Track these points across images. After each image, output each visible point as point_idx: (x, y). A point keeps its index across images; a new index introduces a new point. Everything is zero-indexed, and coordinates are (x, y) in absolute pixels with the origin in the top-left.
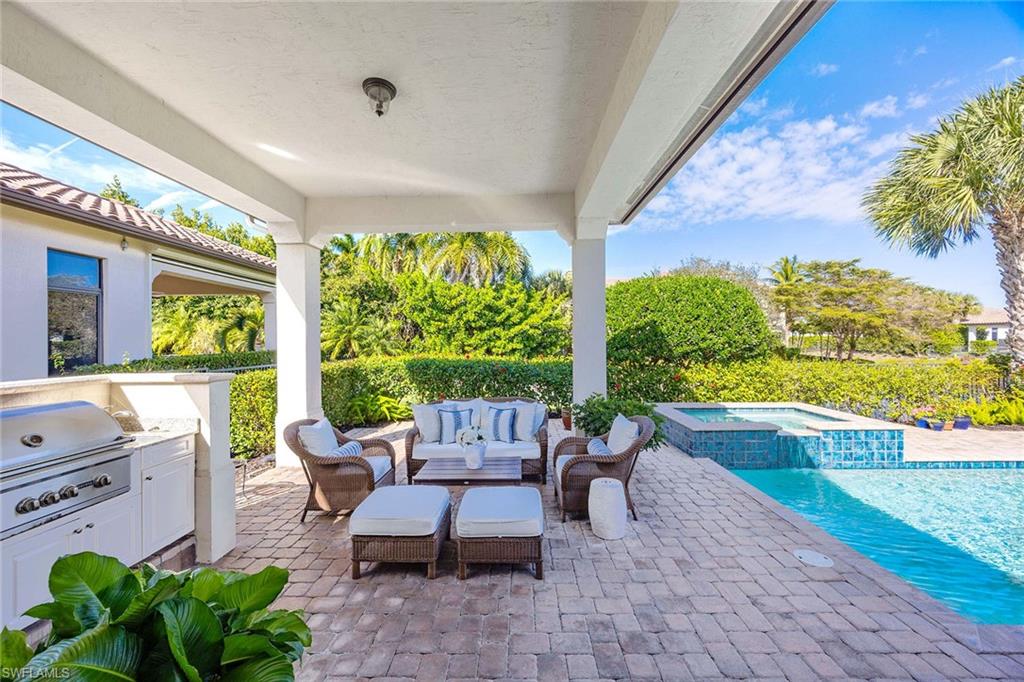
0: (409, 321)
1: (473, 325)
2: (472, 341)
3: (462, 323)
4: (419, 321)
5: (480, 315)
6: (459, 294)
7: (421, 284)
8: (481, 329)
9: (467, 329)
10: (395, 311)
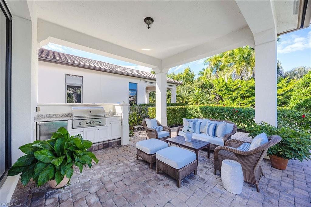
0: (218, 95)
1: (244, 95)
2: (244, 102)
3: (239, 95)
4: (221, 95)
5: (248, 91)
6: (238, 84)
7: (221, 81)
8: (249, 97)
9: (242, 97)
10: (212, 92)
